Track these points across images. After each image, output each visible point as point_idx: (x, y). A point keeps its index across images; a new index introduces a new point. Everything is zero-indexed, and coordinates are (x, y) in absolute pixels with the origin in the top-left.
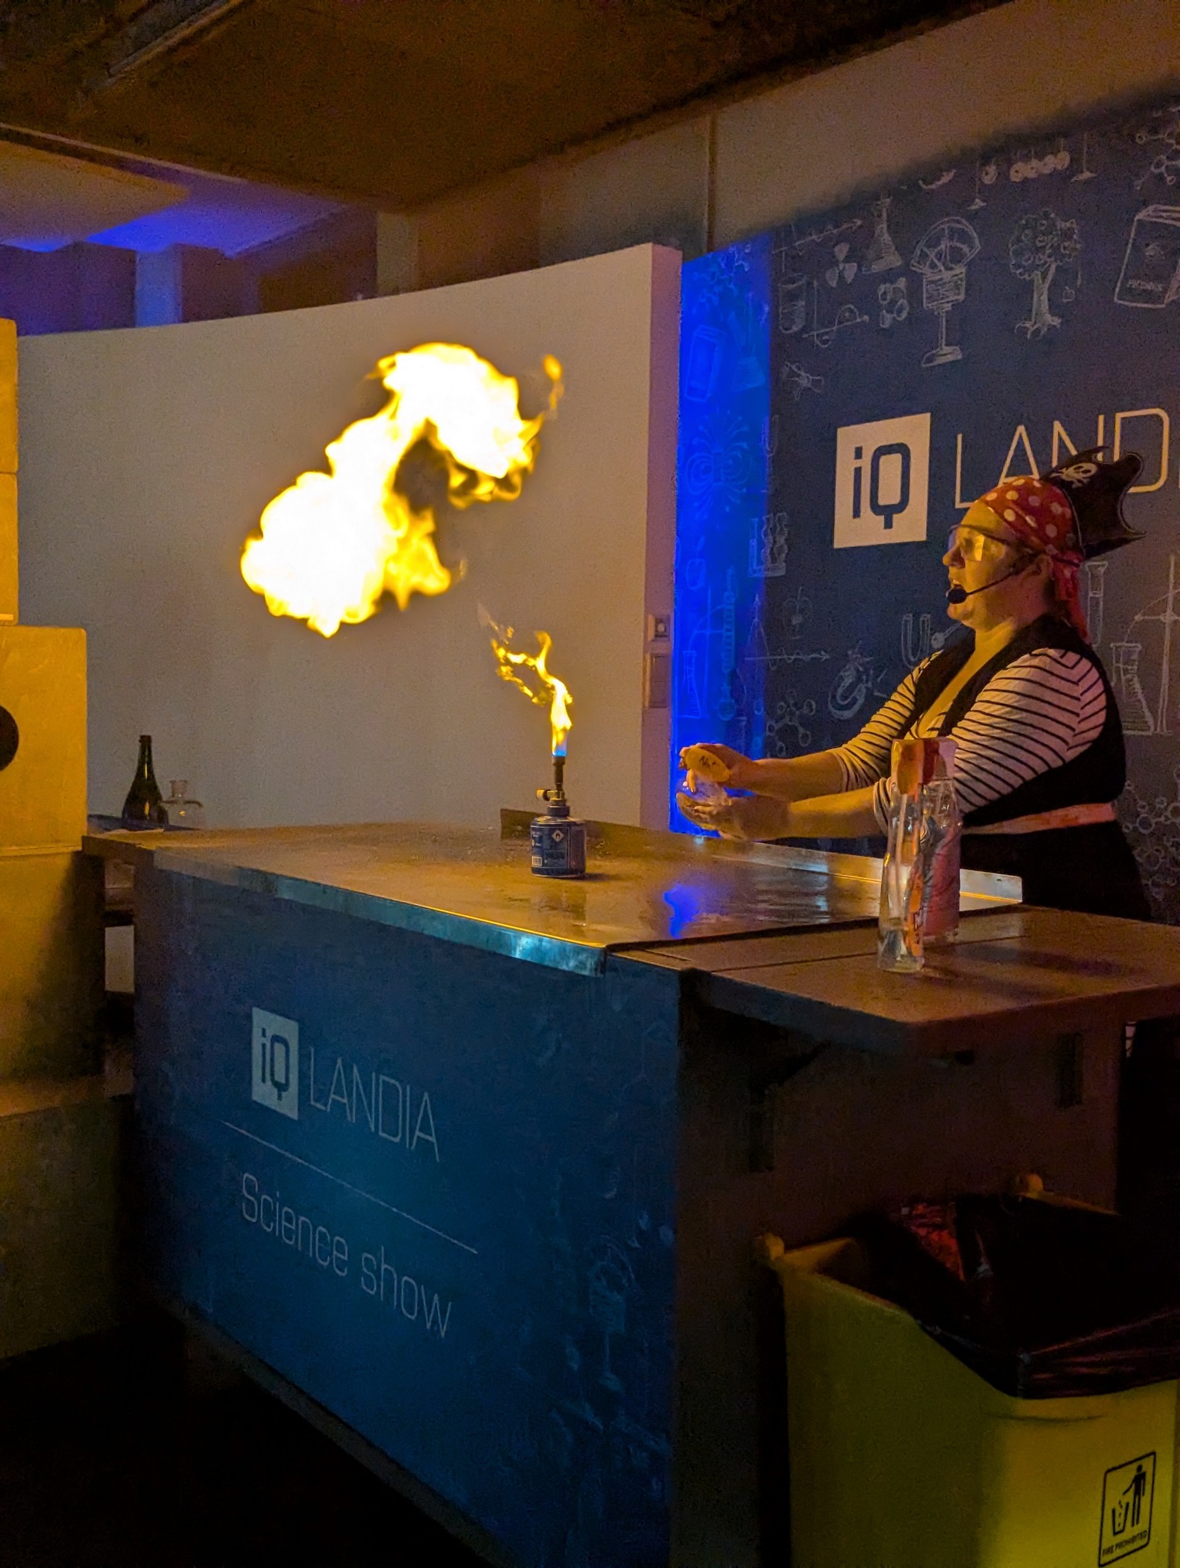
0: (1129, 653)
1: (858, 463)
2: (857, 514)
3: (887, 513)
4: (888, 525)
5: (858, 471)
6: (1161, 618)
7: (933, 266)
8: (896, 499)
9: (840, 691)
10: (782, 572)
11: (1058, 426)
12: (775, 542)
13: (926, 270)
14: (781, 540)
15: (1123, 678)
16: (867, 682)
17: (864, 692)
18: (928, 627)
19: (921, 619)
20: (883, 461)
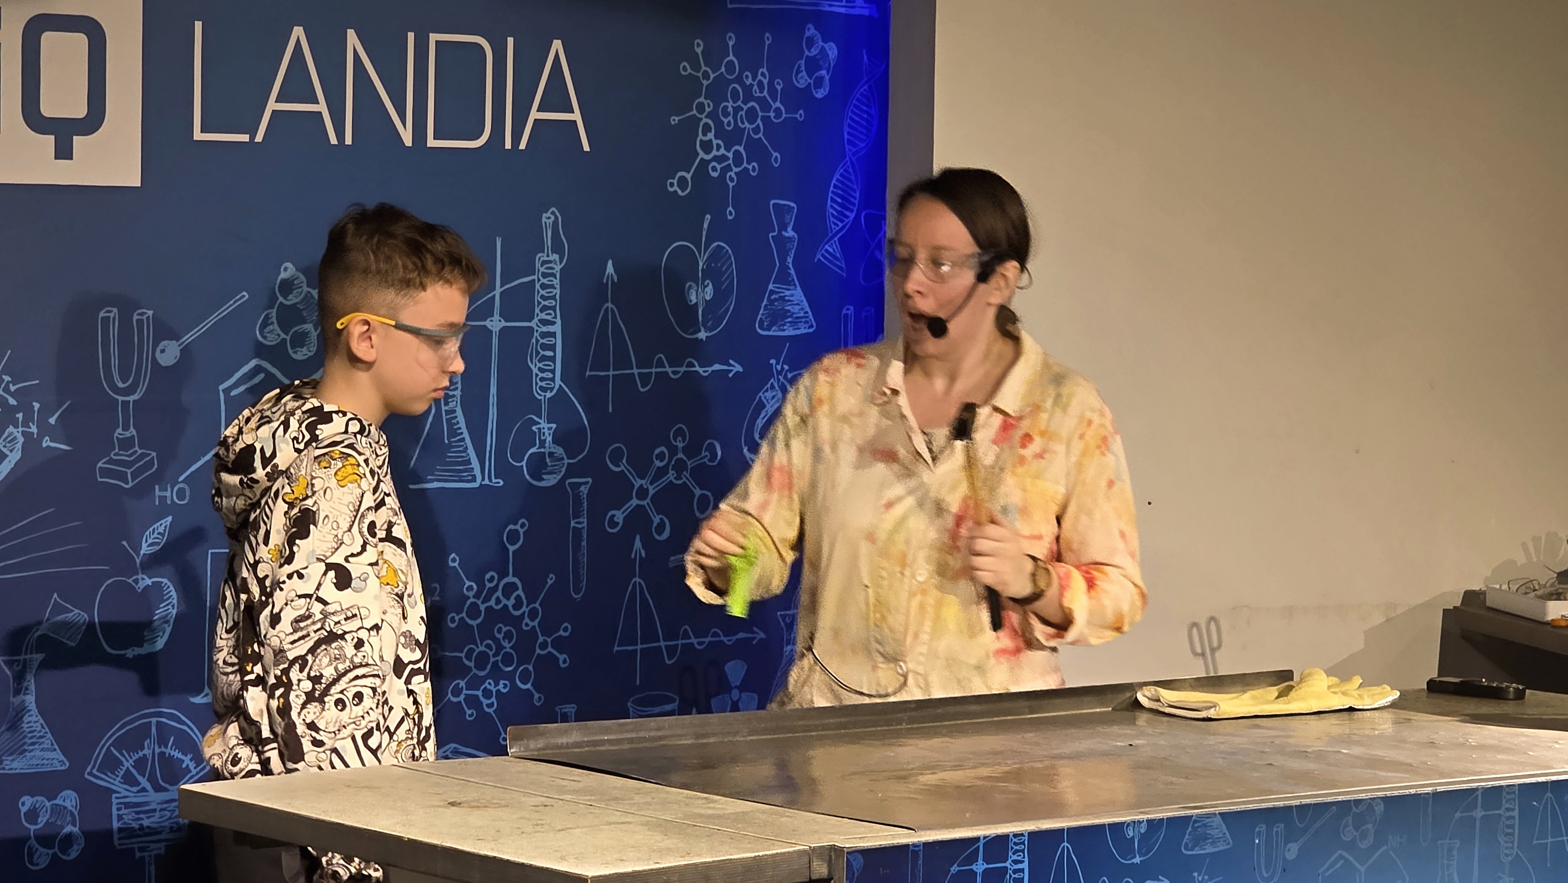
3: (66, 136)
4: (63, 151)
6: (488, 323)
8: (83, 113)
16: (25, 424)
17: (21, 440)
18: (149, 332)
19: (135, 317)
20: (49, 40)
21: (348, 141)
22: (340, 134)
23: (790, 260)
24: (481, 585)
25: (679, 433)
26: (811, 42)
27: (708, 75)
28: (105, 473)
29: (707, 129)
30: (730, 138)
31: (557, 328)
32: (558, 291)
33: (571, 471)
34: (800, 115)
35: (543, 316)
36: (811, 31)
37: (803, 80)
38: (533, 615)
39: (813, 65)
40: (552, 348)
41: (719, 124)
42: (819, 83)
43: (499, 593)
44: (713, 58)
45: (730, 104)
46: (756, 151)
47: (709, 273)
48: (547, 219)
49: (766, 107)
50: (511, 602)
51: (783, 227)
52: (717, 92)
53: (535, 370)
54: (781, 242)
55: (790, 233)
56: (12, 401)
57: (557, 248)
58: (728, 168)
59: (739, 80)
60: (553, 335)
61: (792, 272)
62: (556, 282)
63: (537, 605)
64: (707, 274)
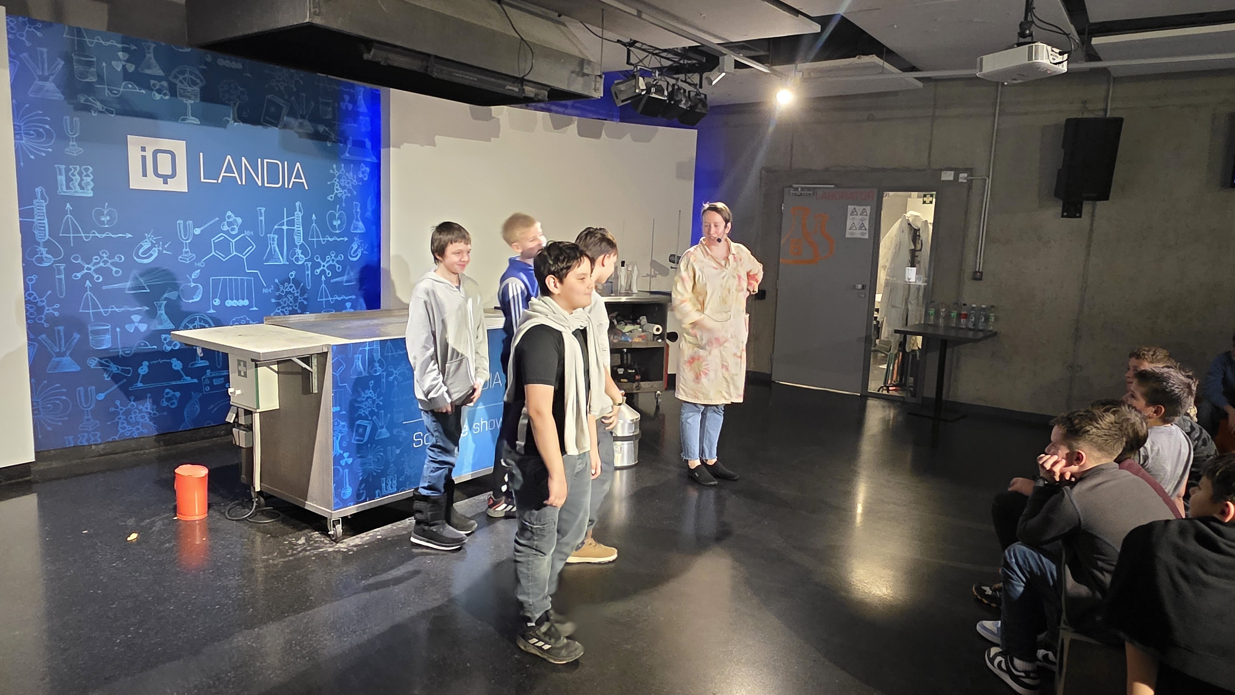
0: (273, 238)
1: (143, 153)
2: (145, 175)
3: (165, 179)
4: (165, 182)
5: (144, 158)
6: (283, 227)
7: (180, 81)
8: (170, 173)
9: (141, 251)
10: (90, 194)
11: (243, 158)
12: (82, 180)
13: (177, 82)
14: (89, 179)
15: (272, 246)
16: (158, 247)
17: (157, 251)
18: (192, 226)
19: (187, 223)
20: (159, 155)
21: (244, 183)
22: (242, 182)
23: (359, 216)
24: (284, 286)
25: (333, 253)
26: (362, 167)
27: (337, 174)
28: (181, 259)
29: (337, 185)
30: (343, 188)
31: (301, 229)
32: (301, 221)
33: (306, 261)
34: (361, 183)
35: (298, 226)
36: (362, 164)
37: (361, 176)
38: (297, 293)
39: (363, 172)
40: (300, 233)
41: (340, 185)
42: (365, 177)
43: (288, 288)
44: (338, 170)
45: (343, 180)
46: (350, 191)
47: (339, 218)
48: (297, 204)
49: (352, 181)
50: (292, 289)
51: (357, 209)
52: (340, 177)
53: (295, 238)
54: (357, 212)
55: (359, 210)
56: (154, 242)
57: (300, 211)
58: (342, 195)
59: (345, 175)
60: (300, 230)
61: (359, 219)
62: (300, 219)
63: (299, 290)
64: (338, 218)
